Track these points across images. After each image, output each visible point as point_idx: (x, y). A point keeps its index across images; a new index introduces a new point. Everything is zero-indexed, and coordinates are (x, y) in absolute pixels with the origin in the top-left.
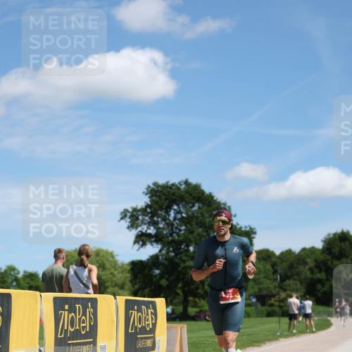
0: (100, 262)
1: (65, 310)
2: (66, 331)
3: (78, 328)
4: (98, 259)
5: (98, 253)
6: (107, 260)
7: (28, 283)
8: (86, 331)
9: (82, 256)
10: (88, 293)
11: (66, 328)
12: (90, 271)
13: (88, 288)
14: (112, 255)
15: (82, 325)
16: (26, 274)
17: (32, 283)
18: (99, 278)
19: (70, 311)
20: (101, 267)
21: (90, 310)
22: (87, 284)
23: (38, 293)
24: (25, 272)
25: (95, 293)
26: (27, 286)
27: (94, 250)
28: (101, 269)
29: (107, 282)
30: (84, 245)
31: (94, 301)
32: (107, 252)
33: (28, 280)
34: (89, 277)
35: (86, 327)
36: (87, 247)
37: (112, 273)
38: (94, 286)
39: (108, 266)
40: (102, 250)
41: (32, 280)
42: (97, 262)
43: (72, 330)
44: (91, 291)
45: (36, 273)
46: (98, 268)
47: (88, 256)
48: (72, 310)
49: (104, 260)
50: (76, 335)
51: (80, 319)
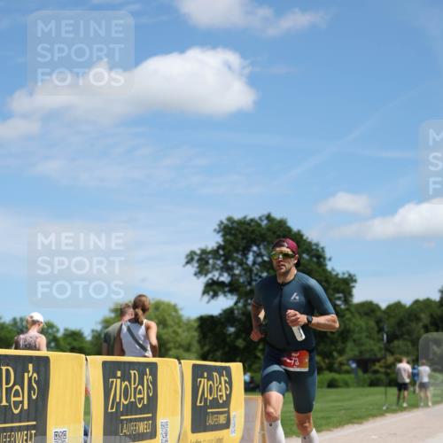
0: (160, 317)
1: (117, 378)
2: (119, 404)
3: (133, 400)
4: (157, 313)
5: (157, 306)
6: (170, 315)
7: (69, 344)
8: (144, 405)
9: (137, 310)
10: (145, 356)
11: (118, 400)
12: (148, 328)
13: (145, 349)
14: (175, 308)
15: (138, 396)
16: (67, 333)
17: (75, 344)
18: (159, 337)
19: (123, 379)
20: (162, 323)
21: (148, 378)
22: (144, 345)
23: (83, 356)
24: (66, 330)
25: (154, 356)
26: (69, 347)
27: (152, 302)
28: (161, 326)
29: (169, 342)
30: (140, 296)
31: (153, 367)
32: (169, 305)
33: (69, 340)
34: (147, 336)
35: (143, 399)
36: (143, 299)
37: (175, 332)
38: (153, 348)
39: (170, 322)
40: (163, 303)
41: (75, 340)
42: (157, 317)
43: (126, 403)
44: (149, 353)
45: (80, 331)
46: (158, 325)
47: (144, 310)
48: (126, 377)
49: (165, 315)
50: (131, 408)
51: (135, 389)
